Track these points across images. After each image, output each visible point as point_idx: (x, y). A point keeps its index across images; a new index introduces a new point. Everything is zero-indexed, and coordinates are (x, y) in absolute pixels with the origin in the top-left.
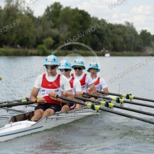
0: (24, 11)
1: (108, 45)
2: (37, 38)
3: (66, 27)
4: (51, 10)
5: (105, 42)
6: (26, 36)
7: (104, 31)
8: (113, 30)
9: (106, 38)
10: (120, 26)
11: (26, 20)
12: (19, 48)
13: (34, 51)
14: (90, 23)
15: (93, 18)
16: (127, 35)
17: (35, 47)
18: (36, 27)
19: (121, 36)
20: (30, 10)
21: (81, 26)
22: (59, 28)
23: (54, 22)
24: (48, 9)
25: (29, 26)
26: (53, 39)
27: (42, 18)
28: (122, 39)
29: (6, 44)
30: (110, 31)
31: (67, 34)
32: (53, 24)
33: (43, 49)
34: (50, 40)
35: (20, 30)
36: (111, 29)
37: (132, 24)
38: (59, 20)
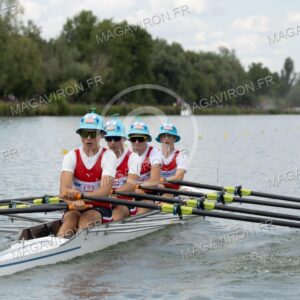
0: (23, 28)
1: (186, 93)
2: (48, 81)
3: (104, 60)
4: (74, 26)
5: (180, 87)
6: (26, 77)
7: (179, 67)
8: (196, 64)
9: (182, 80)
10: (209, 56)
12: (14, 101)
14: (151, 52)
15: (157, 41)
16: (222, 72)
18: (45, 59)
19: (211, 75)
20: (34, 27)
21: (134, 57)
22: (90, 62)
23: (80, 48)
24: (69, 25)
25: (31, 58)
27: (57, 42)
28: (213, 82)
30: (190, 67)
31: (106, 74)
32: (78, 54)
33: (60, 103)
35: (16, 65)
36: (193, 61)
37: (234, 51)
38: (90, 46)
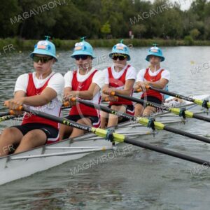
2: (184, 30)
4: (196, 4)
6: (174, 28)
12: (169, 39)
13: (182, 42)
17: (182, 38)
18: (183, 19)
20: (177, 5)
22: (203, 21)
23: (199, 14)
24: (193, 4)
25: (176, 19)
26: (199, 30)
27: (188, 12)
29: (156, 36)
32: (198, 17)
33: (189, 40)
34: (196, 31)
35: (169, 22)
38: (204, 13)
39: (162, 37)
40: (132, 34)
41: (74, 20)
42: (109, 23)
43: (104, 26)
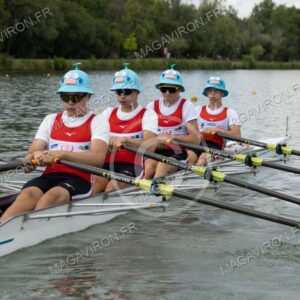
0: (225, 10)
2: (242, 46)
3: (279, 32)
4: (260, 9)
6: (228, 43)
11: (227, 22)
13: (239, 63)
17: (240, 57)
18: (241, 32)
20: (233, 10)
22: (270, 33)
23: (264, 24)
24: (256, 9)
25: (231, 30)
26: (264, 47)
31: (281, 40)
32: (263, 28)
33: (250, 60)
34: (259, 49)
35: (221, 36)
38: (271, 22)
39: (210, 56)
40: (168, 51)
41: (85, 32)
42: (135, 36)
43: (128, 40)
